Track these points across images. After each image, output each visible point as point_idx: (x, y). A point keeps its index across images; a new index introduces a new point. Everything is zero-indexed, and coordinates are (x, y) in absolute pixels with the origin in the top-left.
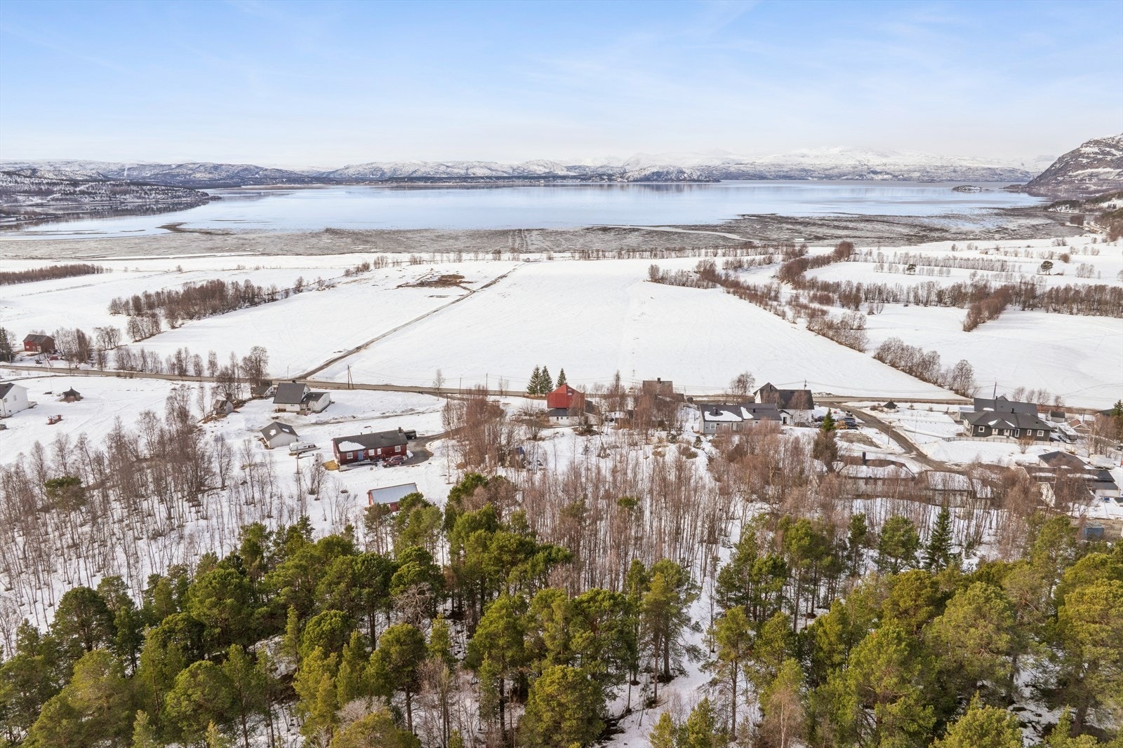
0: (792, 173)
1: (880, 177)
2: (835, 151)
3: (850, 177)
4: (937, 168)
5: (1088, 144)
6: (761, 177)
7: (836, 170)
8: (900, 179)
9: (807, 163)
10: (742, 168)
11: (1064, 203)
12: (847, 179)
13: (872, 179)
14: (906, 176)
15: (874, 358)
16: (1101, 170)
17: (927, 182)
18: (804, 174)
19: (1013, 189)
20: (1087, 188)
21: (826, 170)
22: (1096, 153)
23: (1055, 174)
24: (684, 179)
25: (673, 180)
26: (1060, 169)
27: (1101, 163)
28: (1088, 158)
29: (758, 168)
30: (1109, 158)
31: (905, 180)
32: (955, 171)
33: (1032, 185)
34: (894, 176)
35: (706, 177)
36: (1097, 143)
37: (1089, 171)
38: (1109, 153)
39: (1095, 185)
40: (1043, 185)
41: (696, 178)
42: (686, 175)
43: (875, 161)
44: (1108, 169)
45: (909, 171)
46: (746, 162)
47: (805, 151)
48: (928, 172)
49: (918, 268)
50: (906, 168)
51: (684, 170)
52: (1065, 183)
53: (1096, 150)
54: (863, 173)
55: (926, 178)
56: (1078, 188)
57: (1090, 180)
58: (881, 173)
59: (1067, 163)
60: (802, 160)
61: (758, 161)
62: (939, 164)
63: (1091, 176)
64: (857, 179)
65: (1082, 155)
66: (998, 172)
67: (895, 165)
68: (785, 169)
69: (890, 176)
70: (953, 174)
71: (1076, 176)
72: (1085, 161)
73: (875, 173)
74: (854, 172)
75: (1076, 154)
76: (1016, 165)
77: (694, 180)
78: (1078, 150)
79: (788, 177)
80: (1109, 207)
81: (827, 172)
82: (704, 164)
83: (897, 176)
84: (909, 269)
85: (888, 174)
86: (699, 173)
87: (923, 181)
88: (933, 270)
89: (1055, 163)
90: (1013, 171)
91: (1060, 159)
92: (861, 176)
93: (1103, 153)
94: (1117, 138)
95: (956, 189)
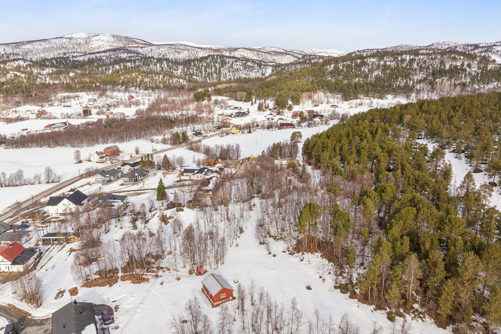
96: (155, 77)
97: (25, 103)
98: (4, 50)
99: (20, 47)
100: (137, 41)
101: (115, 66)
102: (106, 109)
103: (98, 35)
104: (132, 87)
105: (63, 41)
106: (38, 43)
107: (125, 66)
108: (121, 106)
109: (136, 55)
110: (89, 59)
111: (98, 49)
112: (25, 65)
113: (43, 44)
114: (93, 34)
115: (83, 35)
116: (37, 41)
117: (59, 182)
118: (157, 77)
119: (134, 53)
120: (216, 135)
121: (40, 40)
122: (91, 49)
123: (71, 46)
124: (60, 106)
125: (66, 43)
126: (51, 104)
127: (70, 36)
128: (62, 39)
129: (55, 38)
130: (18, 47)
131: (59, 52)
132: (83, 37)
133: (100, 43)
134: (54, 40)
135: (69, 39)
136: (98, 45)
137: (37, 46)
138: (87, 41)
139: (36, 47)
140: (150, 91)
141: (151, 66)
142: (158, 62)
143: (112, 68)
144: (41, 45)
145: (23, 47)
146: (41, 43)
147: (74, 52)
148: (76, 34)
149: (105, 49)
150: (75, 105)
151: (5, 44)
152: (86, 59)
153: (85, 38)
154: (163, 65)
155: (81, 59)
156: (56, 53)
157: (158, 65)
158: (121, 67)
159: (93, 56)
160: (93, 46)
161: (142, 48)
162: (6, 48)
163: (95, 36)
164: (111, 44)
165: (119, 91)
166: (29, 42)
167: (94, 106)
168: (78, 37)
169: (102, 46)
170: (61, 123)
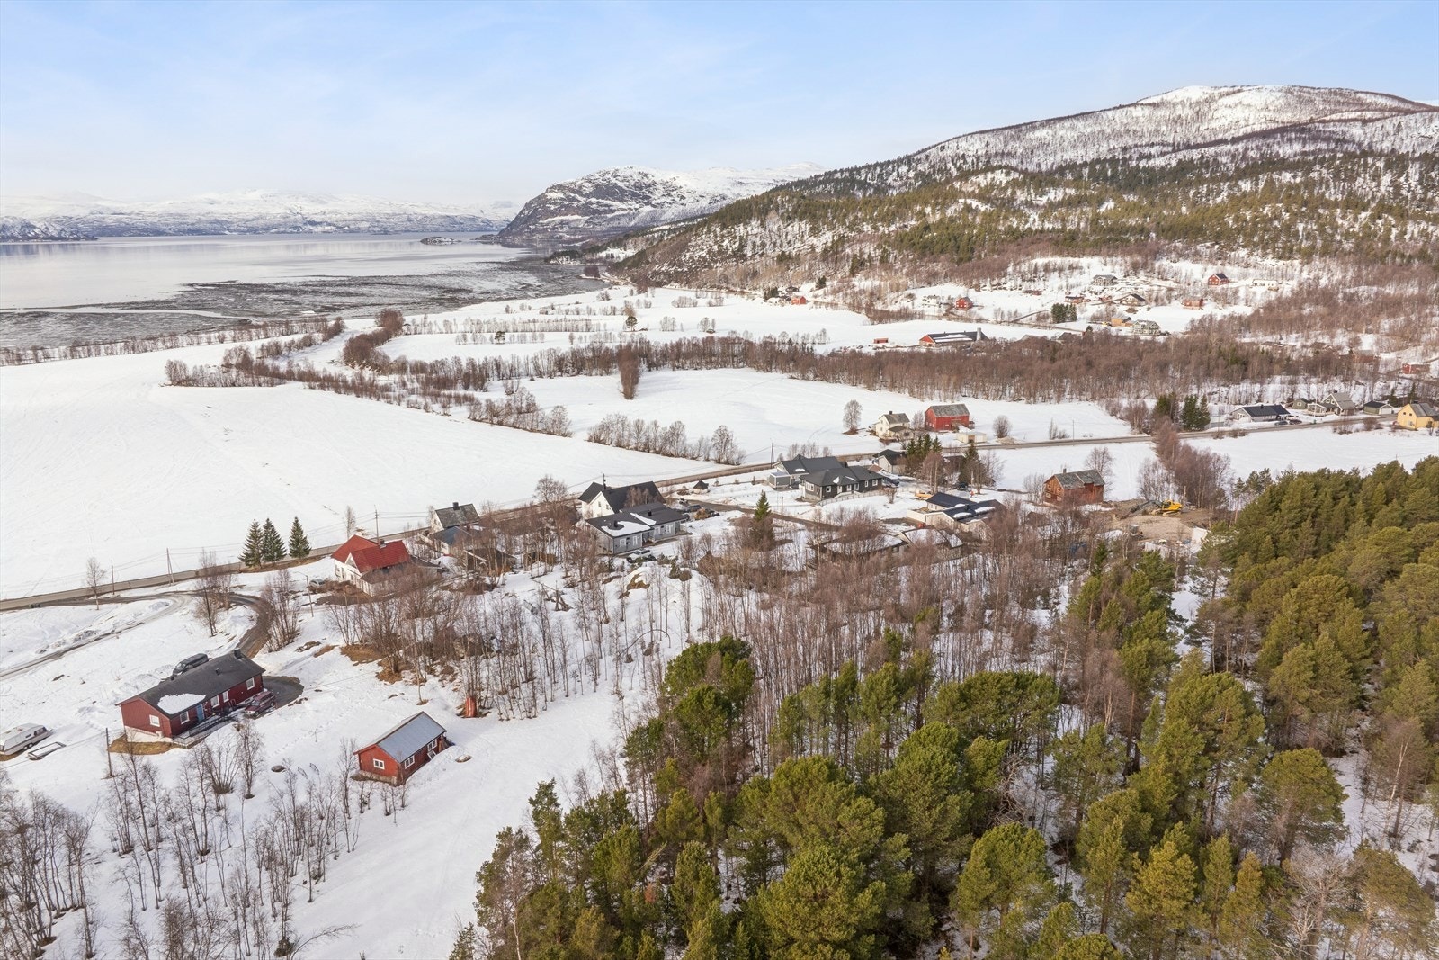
0: (201, 226)
1: (320, 229)
2: (254, 196)
3: (281, 230)
4: (389, 216)
5: (553, 188)
6: (157, 232)
7: (261, 221)
8: (346, 231)
9: (220, 211)
10: (125, 219)
11: (564, 254)
12: (278, 233)
13: (311, 231)
14: (352, 227)
15: (590, 441)
16: (570, 217)
17: (379, 233)
18: (218, 227)
19: (486, 240)
20: (561, 237)
21: (248, 221)
22: (562, 199)
23: (526, 222)
24: (36, 237)
25: (16, 239)
26: (530, 217)
27: (568, 209)
28: (555, 204)
29: (149, 220)
30: (575, 204)
31: (352, 231)
32: (410, 220)
33: (506, 234)
34: (338, 227)
35: (72, 234)
36: (560, 188)
37: (559, 218)
38: (574, 199)
39: (567, 233)
40: (516, 234)
41: (55, 234)
42: (37, 231)
43: (311, 210)
44: (576, 217)
45: (356, 221)
46: (128, 211)
47: (213, 196)
48: (378, 222)
49: (507, 335)
50: (351, 217)
51: (32, 223)
52: (539, 232)
53: (561, 195)
54: (298, 224)
55: (377, 229)
56: (552, 237)
57: (562, 228)
58: (320, 223)
59: (536, 210)
60: (213, 208)
61: (147, 210)
62: (391, 212)
63: (562, 223)
64: (292, 233)
65: (549, 201)
66: (458, 220)
67: (336, 214)
68: (190, 221)
69: (333, 228)
70: (409, 224)
71: (547, 224)
72: (553, 207)
73: (313, 223)
74: (285, 223)
75: (542, 199)
76: (476, 213)
77: (53, 238)
78: (543, 195)
79: (194, 231)
80: (607, 257)
81: (249, 224)
82: (61, 214)
83: (341, 228)
84: (497, 337)
85: (330, 225)
86: (59, 228)
87: (375, 233)
88: (525, 337)
89: (523, 210)
90: (473, 219)
91: (528, 206)
92: (295, 227)
93: (568, 198)
94: (579, 183)
95: (425, 241)
96: (1343, 217)
97: (949, 276)
98: (987, 144)
99: (1022, 137)
100: (1370, 99)
101: (1240, 183)
102: (1126, 307)
103: (1239, 91)
104: (1244, 247)
105: (1135, 114)
106: (1067, 124)
107: (1270, 183)
108: (1175, 302)
109: (1332, 145)
110: (1180, 162)
111: (1226, 131)
112: (1004, 181)
113: (1079, 124)
114: (1226, 90)
115: (1196, 93)
116: (1068, 117)
117: (738, 464)
118: (1350, 217)
119: (1328, 140)
120: (1326, 423)
121: (1076, 116)
122: (1207, 133)
123: (1151, 127)
124: (1018, 291)
125: (1141, 120)
126: (999, 284)
127: (1156, 100)
128: (1132, 109)
129: (1114, 109)
130: (1019, 137)
131: (1113, 144)
132: (1194, 99)
133: (1239, 114)
134: (1110, 114)
135: (1151, 109)
136: (1229, 120)
137: (1065, 132)
138: (1201, 110)
139: (1061, 133)
140: (1297, 263)
141: (1360, 180)
142: (1388, 166)
143: (1230, 188)
144: (1073, 128)
145: (1031, 135)
146: (1075, 122)
147: (1153, 145)
148: (1177, 92)
149: (1249, 130)
150: (1056, 290)
151: (993, 130)
152: (1174, 163)
153: (1198, 103)
154: (1402, 179)
155: (1159, 162)
156: (1104, 148)
157: (1386, 179)
158: (1257, 185)
159: (1195, 155)
160: (1214, 125)
161: (1365, 122)
162: (992, 141)
163: (1228, 94)
164: (1271, 115)
165: (1197, 257)
166: (1048, 122)
167: (1102, 296)
168: (1178, 100)
169: (1242, 123)
170: (965, 333)
